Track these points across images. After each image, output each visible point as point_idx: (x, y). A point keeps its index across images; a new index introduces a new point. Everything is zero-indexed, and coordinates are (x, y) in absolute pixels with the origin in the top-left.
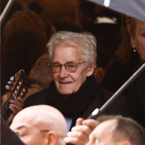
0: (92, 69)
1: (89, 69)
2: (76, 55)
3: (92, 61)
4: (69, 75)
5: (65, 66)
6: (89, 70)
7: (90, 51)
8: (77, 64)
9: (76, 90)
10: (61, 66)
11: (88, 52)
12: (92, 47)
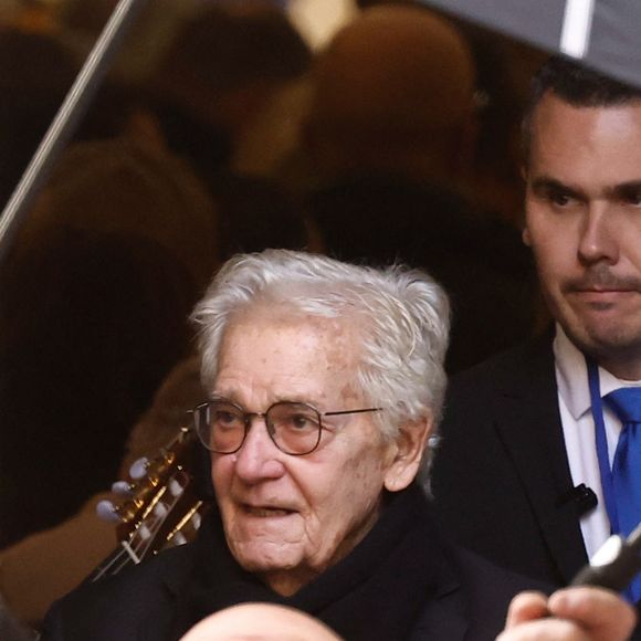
0: (414, 452)
1: (394, 450)
2: (329, 368)
3: (412, 411)
4: (287, 469)
5: (266, 422)
6: (397, 459)
7: (407, 358)
8: (327, 414)
9: (318, 549)
10: (247, 418)
11: (390, 361)
12: (417, 338)
